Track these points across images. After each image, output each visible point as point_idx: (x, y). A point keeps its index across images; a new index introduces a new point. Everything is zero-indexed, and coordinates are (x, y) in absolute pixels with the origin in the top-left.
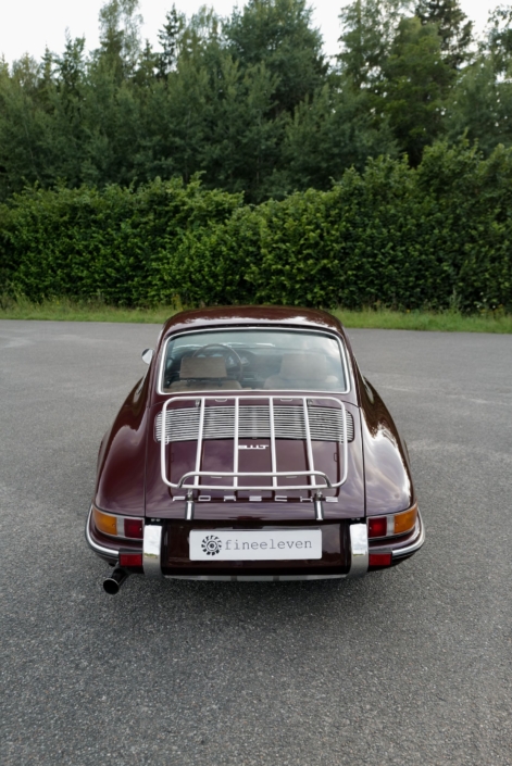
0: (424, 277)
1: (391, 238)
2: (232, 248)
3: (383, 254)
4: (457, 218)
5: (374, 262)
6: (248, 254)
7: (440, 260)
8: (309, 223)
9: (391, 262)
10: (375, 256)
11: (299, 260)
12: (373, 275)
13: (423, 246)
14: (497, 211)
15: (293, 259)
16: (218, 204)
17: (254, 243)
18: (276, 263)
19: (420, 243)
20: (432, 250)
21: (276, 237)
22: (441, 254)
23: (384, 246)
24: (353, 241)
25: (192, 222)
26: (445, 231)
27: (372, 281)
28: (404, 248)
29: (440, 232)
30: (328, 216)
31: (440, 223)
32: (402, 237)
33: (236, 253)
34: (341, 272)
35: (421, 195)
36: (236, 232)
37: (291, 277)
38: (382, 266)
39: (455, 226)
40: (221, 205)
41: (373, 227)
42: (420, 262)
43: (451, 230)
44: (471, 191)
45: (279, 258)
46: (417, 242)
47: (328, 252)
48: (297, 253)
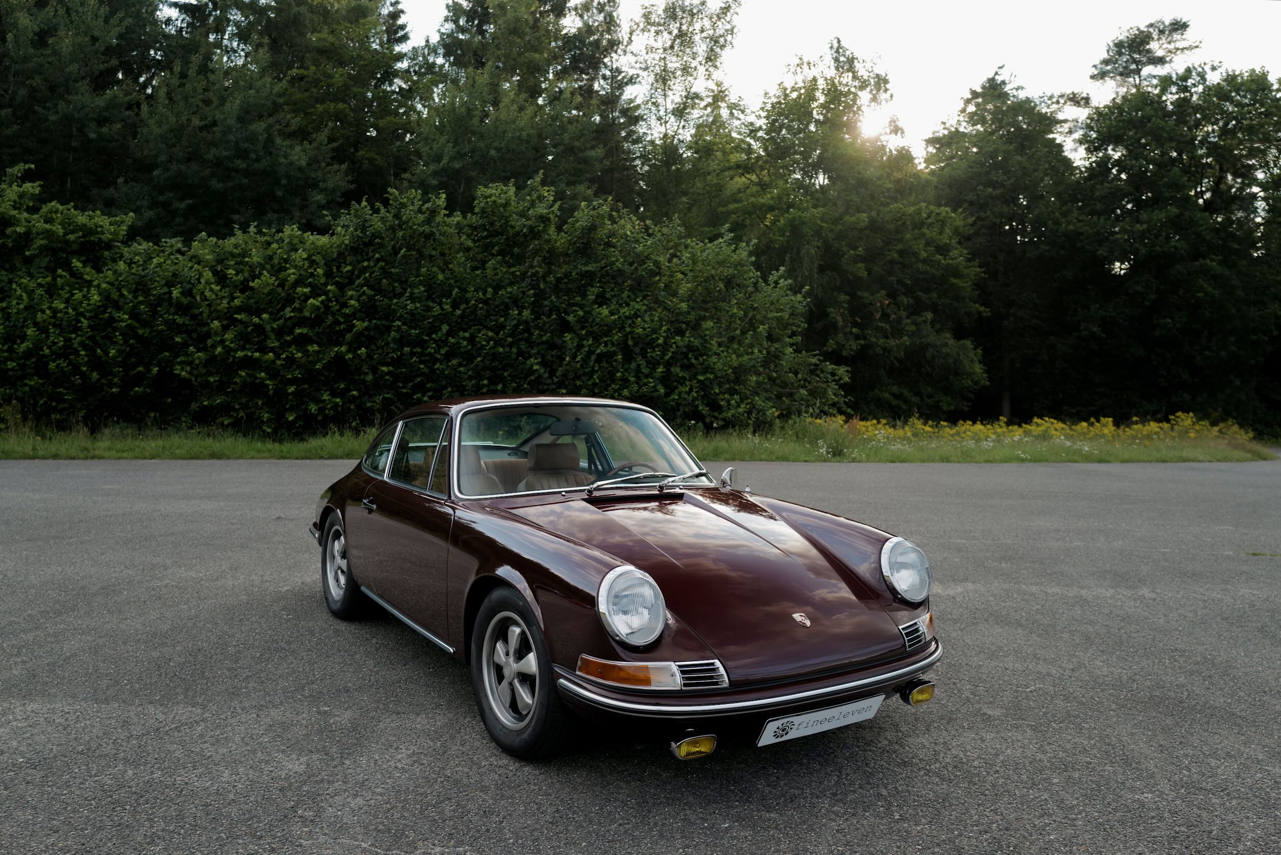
0: (501, 379)
1: (444, 318)
2: (137, 317)
3: (435, 341)
4: (540, 295)
5: (422, 354)
6: (173, 327)
8: (301, 283)
9: (449, 356)
10: (423, 344)
11: (285, 346)
12: (423, 374)
13: (497, 334)
14: (596, 290)
17: (182, 309)
18: (244, 347)
19: (489, 329)
20: (510, 339)
21: (237, 302)
23: (434, 329)
24: (380, 319)
26: (526, 313)
27: (422, 384)
28: (467, 335)
29: (520, 314)
30: (328, 275)
31: (516, 301)
32: (462, 317)
33: (147, 325)
34: (365, 368)
35: (479, 257)
36: (143, 287)
37: (273, 373)
38: (437, 360)
39: (536, 308)
40: (93, 232)
41: (412, 298)
42: (495, 356)
43: (533, 312)
44: (551, 258)
45: (244, 339)
46: (485, 327)
47: (342, 334)
48: (280, 333)
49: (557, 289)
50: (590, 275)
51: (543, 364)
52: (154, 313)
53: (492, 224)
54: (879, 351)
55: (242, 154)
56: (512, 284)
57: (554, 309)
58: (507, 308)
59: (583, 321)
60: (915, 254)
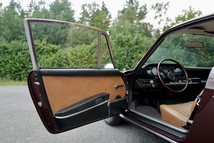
2: (59, 61)
4: (128, 53)
6: (64, 63)
7: (125, 64)
8: (85, 53)
11: (82, 65)
13: (120, 60)
14: (139, 51)
15: (80, 64)
16: (53, 48)
17: (66, 60)
18: (75, 65)
20: (122, 61)
21: (74, 58)
22: (125, 63)
25: (44, 53)
29: (124, 57)
30: (90, 52)
31: (123, 54)
33: (60, 62)
35: (117, 47)
36: (60, 57)
39: (127, 55)
40: (54, 48)
41: (104, 55)
42: (119, 65)
44: (130, 46)
46: (118, 59)
47: (91, 62)
48: (81, 62)
49: (131, 51)
50: (137, 48)
51: (129, 66)
52: (62, 61)
53: (119, 41)
54: (203, 64)
55: (83, 37)
56: (122, 51)
57: (130, 55)
58: (122, 56)
59: (136, 57)
60: (210, 44)
